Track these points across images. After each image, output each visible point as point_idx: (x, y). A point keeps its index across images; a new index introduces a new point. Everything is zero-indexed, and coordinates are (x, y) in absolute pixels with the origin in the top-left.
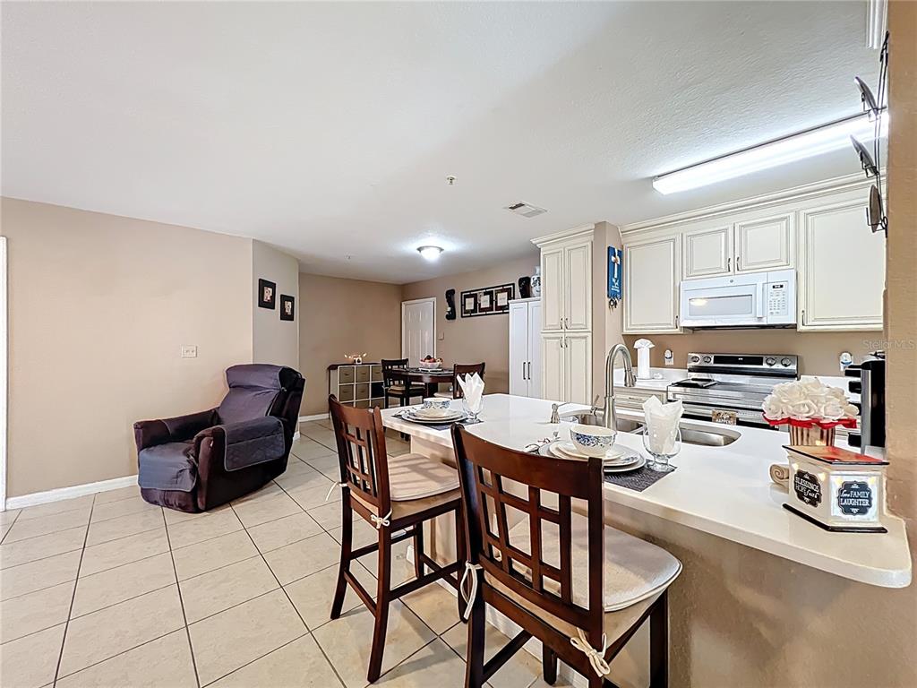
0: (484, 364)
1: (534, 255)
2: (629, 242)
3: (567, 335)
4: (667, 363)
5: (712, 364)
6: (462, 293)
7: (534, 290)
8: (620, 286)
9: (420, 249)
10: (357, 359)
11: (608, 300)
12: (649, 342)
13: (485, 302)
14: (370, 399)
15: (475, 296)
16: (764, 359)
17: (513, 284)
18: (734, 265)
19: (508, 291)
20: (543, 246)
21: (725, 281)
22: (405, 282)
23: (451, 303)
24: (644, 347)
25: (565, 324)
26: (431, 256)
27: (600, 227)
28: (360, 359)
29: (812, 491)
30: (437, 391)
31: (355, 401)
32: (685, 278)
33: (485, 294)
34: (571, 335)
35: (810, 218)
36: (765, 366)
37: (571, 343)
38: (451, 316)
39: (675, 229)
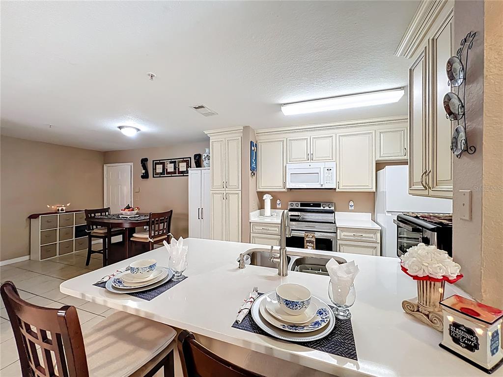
0: (171, 211)
1: (206, 140)
2: (261, 140)
3: (227, 192)
4: (278, 207)
5: (299, 207)
6: (153, 161)
7: (205, 163)
8: (256, 164)
9: (120, 128)
10: (60, 209)
11: (250, 172)
12: (270, 196)
13: (170, 168)
14: (74, 239)
15: (163, 164)
16: (322, 205)
17: (190, 158)
18: (310, 157)
19: (187, 162)
20: (212, 136)
21: (306, 165)
22: (107, 151)
23: (145, 167)
24: (268, 199)
25: (226, 185)
26: (130, 133)
27: (246, 128)
28: (64, 208)
29: (469, 340)
30: (135, 232)
31: (58, 242)
32: (288, 162)
33: (171, 163)
34: (229, 192)
35: (341, 138)
36: (322, 208)
37: (229, 197)
38: (145, 176)
39: (284, 135)
